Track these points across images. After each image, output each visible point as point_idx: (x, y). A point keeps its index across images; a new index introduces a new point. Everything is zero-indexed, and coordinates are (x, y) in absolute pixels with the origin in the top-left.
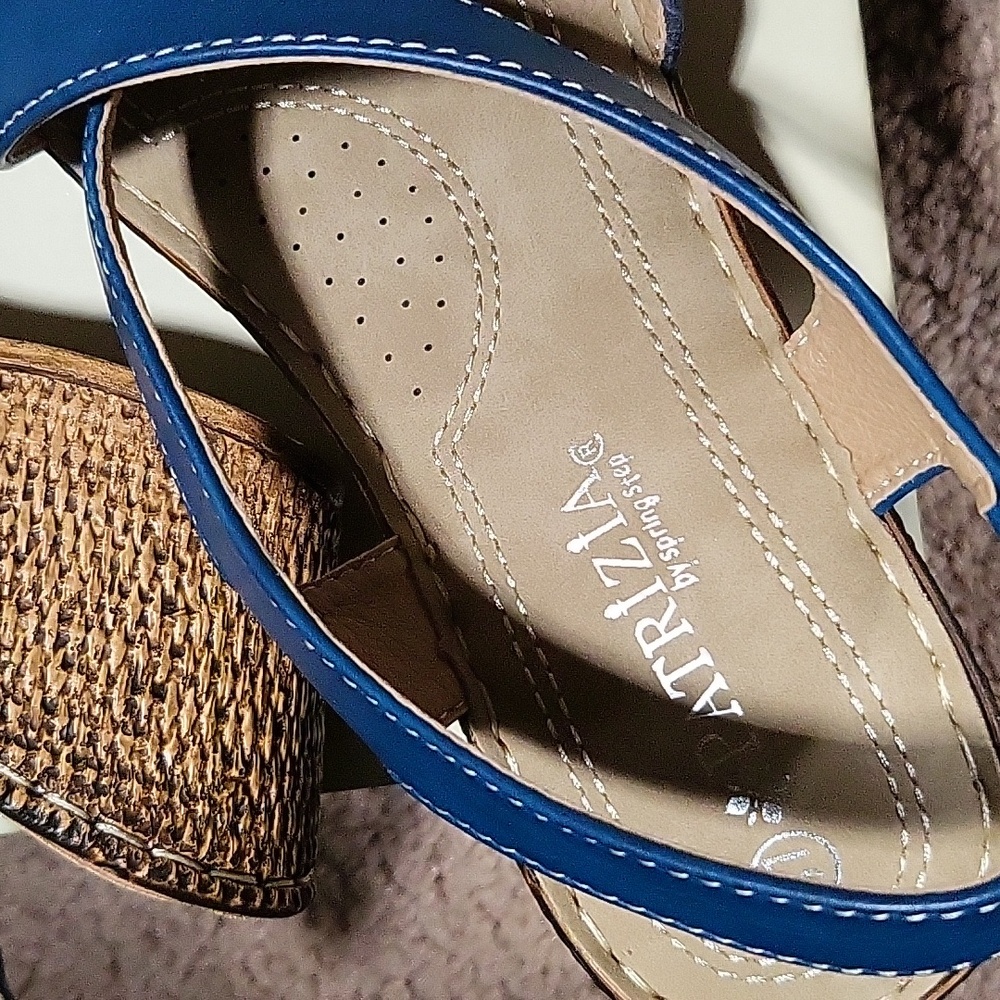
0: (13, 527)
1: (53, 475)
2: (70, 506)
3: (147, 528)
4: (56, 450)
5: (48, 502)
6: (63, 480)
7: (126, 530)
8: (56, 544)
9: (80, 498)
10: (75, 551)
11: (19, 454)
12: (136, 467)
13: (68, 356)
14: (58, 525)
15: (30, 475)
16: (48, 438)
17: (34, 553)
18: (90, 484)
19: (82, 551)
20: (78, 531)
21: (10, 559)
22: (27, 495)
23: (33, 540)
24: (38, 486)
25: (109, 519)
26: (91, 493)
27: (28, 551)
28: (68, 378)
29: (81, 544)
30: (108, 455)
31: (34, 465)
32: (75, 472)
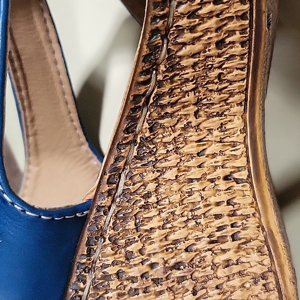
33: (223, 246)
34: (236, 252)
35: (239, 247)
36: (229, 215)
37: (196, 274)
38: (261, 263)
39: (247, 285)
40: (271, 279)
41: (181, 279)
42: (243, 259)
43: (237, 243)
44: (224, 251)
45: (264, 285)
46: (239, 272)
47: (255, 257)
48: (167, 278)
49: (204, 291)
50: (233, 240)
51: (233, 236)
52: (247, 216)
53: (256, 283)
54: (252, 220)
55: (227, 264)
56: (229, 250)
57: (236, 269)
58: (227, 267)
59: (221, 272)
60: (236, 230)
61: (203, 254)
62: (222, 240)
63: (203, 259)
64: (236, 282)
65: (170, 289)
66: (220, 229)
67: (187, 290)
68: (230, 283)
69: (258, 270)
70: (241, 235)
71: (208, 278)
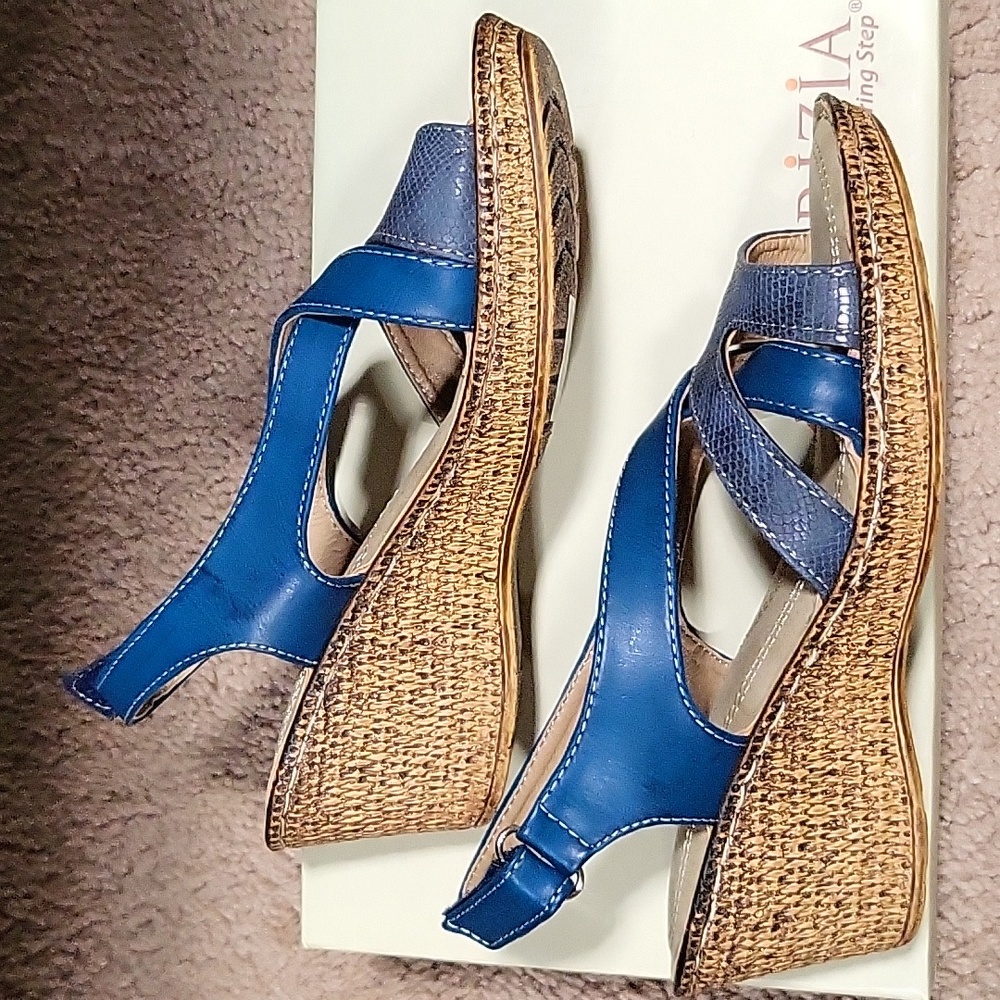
0: (426, 695)
1: (454, 707)
2: (441, 719)
3: (439, 756)
4: (467, 706)
5: (442, 708)
6: (454, 712)
7: (436, 747)
8: (422, 717)
9: (448, 722)
10: (422, 726)
11: (463, 688)
12: (467, 745)
13: (515, 698)
14: (431, 715)
15: (453, 696)
16: (472, 700)
17: (417, 708)
18: (454, 725)
19: (422, 729)
20: (431, 725)
21: (411, 698)
22: (443, 697)
23: (423, 706)
24: (450, 701)
25: (440, 738)
26: (450, 727)
27: (416, 705)
28: (504, 701)
29: (425, 728)
30: (470, 731)
31: (458, 696)
32: (460, 716)
33: (465, 632)
34: (474, 639)
35: (477, 635)
36: (474, 607)
37: (437, 652)
38: (492, 651)
39: (478, 668)
40: (499, 667)
41: (424, 653)
42: (478, 646)
43: (476, 631)
44: (464, 636)
45: (492, 671)
46: (474, 656)
47: (489, 645)
48: (412, 651)
49: (441, 667)
50: (473, 628)
51: (473, 625)
52: (489, 610)
53: (485, 667)
54: (492, 614)
55: (464, 647)
56: (468, 636)
57: (471, 653)
58: (464, 649)
59: (458, 653)
60: (477, 620)
61: (446, 636)
62: (464, 626)
63: (445, 640)
64: (469, 664)
65: (413, 660)
66: (464, 617)
67: (427, 664)
68: (464, 664)
69: (489, 657)
70: (480, 625)
71: (445, 657)
